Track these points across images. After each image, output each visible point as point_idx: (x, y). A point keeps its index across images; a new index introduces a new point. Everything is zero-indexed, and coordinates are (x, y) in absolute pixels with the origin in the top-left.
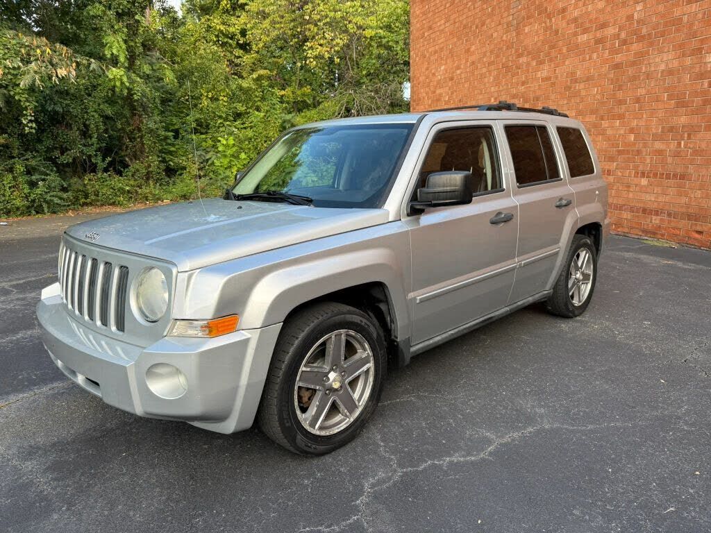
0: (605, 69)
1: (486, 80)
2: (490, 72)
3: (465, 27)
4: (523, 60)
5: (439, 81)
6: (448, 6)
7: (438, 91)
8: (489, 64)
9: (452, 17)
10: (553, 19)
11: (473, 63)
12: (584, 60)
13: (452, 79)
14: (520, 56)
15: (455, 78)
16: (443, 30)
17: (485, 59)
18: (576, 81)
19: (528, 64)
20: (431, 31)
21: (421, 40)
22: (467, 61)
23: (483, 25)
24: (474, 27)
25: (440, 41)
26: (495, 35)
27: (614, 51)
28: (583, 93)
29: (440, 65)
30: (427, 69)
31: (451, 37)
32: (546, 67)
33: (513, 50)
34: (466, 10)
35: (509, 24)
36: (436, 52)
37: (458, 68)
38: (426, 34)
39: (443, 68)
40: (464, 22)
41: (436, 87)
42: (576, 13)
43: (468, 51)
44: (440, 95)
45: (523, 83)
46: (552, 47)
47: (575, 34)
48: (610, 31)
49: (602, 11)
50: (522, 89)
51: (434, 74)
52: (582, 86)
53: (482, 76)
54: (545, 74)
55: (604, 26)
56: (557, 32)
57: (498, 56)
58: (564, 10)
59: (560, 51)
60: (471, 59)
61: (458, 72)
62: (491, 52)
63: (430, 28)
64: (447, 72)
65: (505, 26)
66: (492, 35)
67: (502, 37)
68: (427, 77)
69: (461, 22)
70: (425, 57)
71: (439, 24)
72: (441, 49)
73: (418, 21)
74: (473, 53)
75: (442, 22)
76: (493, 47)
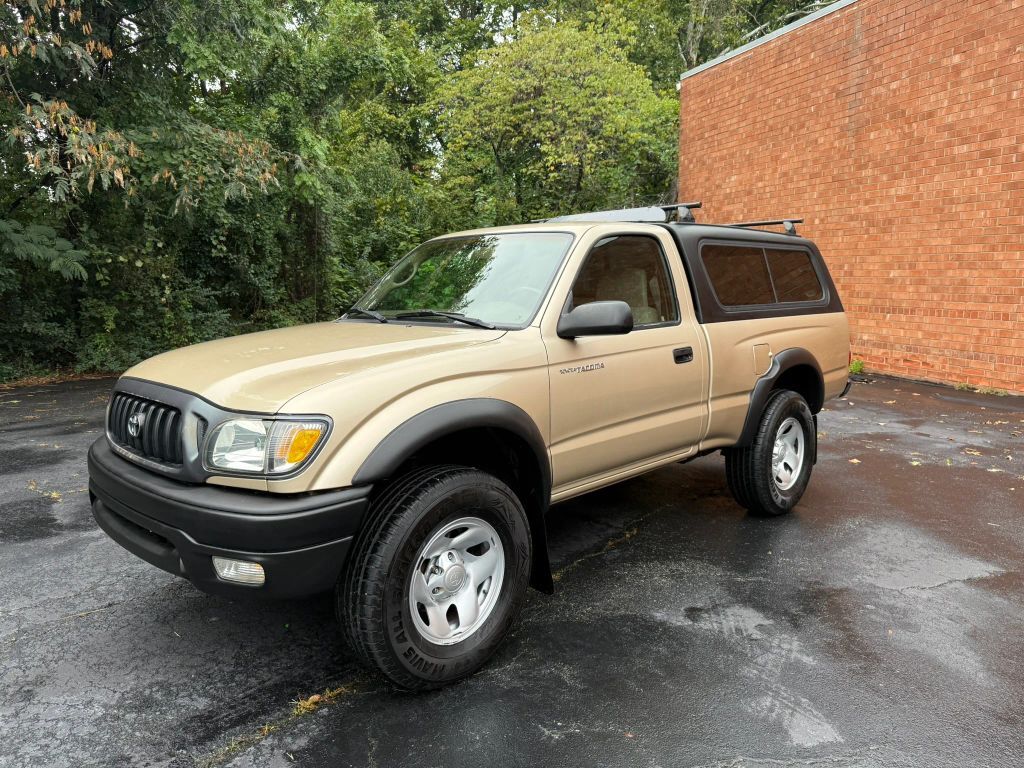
0: (997, 188)
1: (806, 196)
2: (813, 186)
3: (771, 129)
4: (867, 172)
5: (727, 196)
6: (743, 101)
7: (726, 208)
8: (813, 176)
9: (751, 116)
10: (915, 125)
11: (785, 174)
12: (964, 176)
13: (749, 193)
14: (860, 167)
15: (755, 192)
16: (734, 131)
17: (805, 170)
18: (952, 202)
19: (875, 179)
20: (716, 132)
21: (699, 142)
22: (775, 170)
23: (802, 126)
24: (787, 129)
25: (730, 145)
26: (821, 140)
27: (1008, 167)
28: (963, 216)
29: (729, 175)
30: (708, 179)
31: (749, 140)
32: (904, 182)
33: (851, 161)
34: (773, 108)
35: (844, 129)
36: (722, 158)
37: (760, 179)
38: (706, 135)
39: (733, 178)
40: (771, 122)
41: (722, 203)
42: (950, 119)
43: (776, 159)
44: (730, 213)
45: (867, 202)
46: (915, 158)
47: (949, 145)
48: (1003, 143)
49: (990, 117)
50: (866, 209)
51: (718, 187)
52: (960, 208)
53: (800, 192)
54: (902, 192)
55: (992, 136)
56: (921, 140)
57: (825, 166)
58: (931, 114)
59: (926, 165)
60: (784, 168)
61: (760, 184)
62: (815, 161)
63: (714, 127)
64: (741, 184)
65: (837, 130)
66: (816, 141)
67: (832, 143)
68: (708, 189)
69: (765, 122)
70: (704, 164)
71: (728, 123)
72: (732, 155)
73: (693, 118)
74: (785, 162)
75: (735, 120)
76: (817, 155)
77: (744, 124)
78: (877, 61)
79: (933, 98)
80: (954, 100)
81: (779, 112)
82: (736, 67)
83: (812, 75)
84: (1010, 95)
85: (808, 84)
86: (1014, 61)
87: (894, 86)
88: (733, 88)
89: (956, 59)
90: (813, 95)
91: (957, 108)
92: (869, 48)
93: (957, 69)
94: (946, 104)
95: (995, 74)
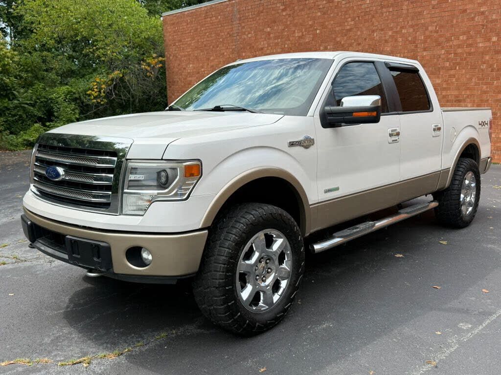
3: (205, 46)
5: (189, 73)
6: (192, 31)
7: (189, 79)
9: (196, 38)
13: (198, 73)
15: (201, 73)
16: (189, 44)
20: (181, 43)
21: (174, 47)
22: (208, 64)
23: (218, 46)
24: (212, 47)
25: (188, 50)
26: (225, 53)
29: (189, 64)
30: (179, 65)
31: (196, 49)
34: (205, 37)
35: (233, 50)
36: (185, 56)
37: (202, 67)
38: (177, 44)
39: (191, 66)
40: (205, 43)
41: (186, 76)
43: (208, 59)
44: (190, 81)
51: (185, 69)
58: (262, 49)
60: (212, 64)
61: (203, 70)
63: (180, 41)
64: (194, 68)
65: (231, 50)
66: (224, 53)
67: (229, 55)
68: (180, 70)
69: (203, 42)
70: (177, 57)
71: (187, 40)
72: (189, 55)
73: (170, 35)
74: (213, 61)
75: (189, 39)
76: (224, 60)
77: (194, 41)
78: (243, 25)
79: (262, 43)
80: (269, 45)
81: (208, 39)
82: (188, 15)
83: (220, 26)
84: (285, 46)
85: (219, 29)
86: (285, 34)
87: (249, 36)
88: (188, 24)
89: (269, 29)
90: (221, 34)
91: (270, 48)
92: (240, 19)
93: (269, 33)
94: (266, 46)
95: (280, 37)
